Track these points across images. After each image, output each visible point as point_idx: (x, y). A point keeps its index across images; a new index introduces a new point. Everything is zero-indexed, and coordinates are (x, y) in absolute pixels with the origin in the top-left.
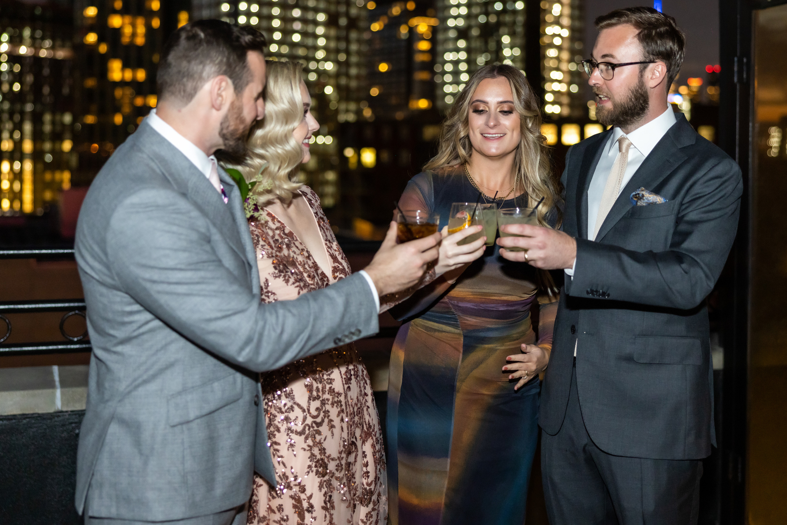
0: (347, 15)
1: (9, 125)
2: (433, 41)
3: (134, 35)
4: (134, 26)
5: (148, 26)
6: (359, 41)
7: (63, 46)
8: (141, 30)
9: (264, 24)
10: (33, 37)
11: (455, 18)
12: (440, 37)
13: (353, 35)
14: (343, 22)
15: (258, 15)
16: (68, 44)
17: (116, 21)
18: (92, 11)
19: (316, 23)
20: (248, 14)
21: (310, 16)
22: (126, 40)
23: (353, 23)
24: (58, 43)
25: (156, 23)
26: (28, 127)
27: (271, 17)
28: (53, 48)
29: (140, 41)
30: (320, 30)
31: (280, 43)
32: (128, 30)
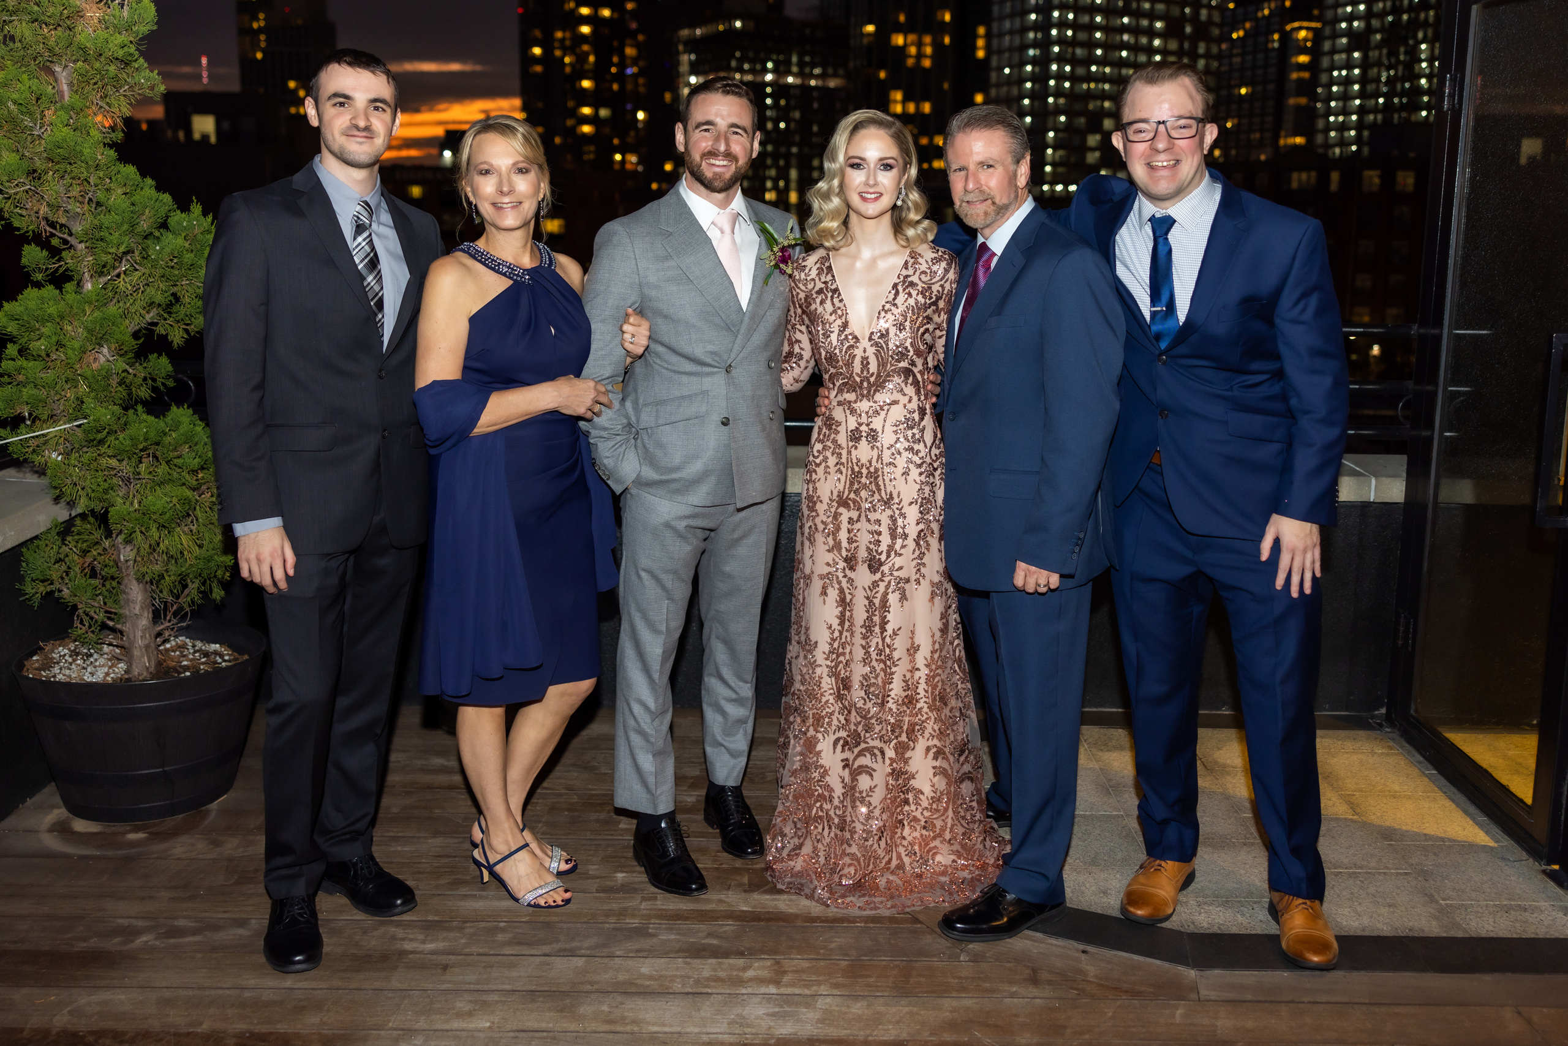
0: (1195, 19)
1: (773, 172)
2: (1315, 52)
3: (920, 56)
4: (920, 45)
5: (937, 45)
6: (1207, 56)
7: (835, 75)
8: (928, 50)
9: (1082, 36)
10: (801, 64)
11: (1350, 18)
12: (1327, 46)
13: (1202, 48)
14: (1188, 29)
15: (1073, 25)
16: (841, 72)
17: (899, 40)
18: (870, 28)
19: (1152, 33)
20: (1062, 24)
21: (1145, 23)
22: (910, 62)
23: (1202, 31)
24: (830, 71)
25: (947, 40)
26: (793, 174)
27: (1093, 27)
28: (823, 76)
29: (927, 63)
30: (1157, 42)
31: (1102, 62)
32: (913, 50)
